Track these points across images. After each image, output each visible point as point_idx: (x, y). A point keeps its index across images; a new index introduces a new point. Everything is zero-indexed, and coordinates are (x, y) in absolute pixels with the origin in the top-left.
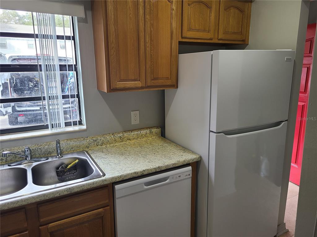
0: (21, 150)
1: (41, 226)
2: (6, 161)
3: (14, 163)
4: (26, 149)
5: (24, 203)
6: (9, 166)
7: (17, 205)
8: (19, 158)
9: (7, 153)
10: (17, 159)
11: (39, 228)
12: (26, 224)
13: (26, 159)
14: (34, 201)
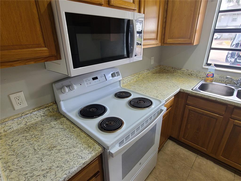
0: (235, 79)
1: (230, 118)
2: (225, 82)
3: (229, 84)
4: (239, 79)
5: (228, 103)
6: (226, 85)
7: (224, 102)
8: (232, 83)
9: (229, 77)
10: (231, 83)
11: (229, 118)
12: (224, 113)
13: (237, 84)
14: (233, 104)
